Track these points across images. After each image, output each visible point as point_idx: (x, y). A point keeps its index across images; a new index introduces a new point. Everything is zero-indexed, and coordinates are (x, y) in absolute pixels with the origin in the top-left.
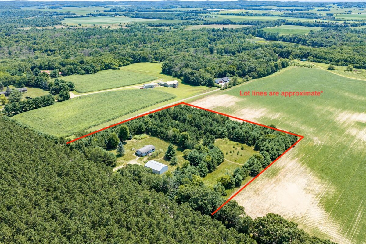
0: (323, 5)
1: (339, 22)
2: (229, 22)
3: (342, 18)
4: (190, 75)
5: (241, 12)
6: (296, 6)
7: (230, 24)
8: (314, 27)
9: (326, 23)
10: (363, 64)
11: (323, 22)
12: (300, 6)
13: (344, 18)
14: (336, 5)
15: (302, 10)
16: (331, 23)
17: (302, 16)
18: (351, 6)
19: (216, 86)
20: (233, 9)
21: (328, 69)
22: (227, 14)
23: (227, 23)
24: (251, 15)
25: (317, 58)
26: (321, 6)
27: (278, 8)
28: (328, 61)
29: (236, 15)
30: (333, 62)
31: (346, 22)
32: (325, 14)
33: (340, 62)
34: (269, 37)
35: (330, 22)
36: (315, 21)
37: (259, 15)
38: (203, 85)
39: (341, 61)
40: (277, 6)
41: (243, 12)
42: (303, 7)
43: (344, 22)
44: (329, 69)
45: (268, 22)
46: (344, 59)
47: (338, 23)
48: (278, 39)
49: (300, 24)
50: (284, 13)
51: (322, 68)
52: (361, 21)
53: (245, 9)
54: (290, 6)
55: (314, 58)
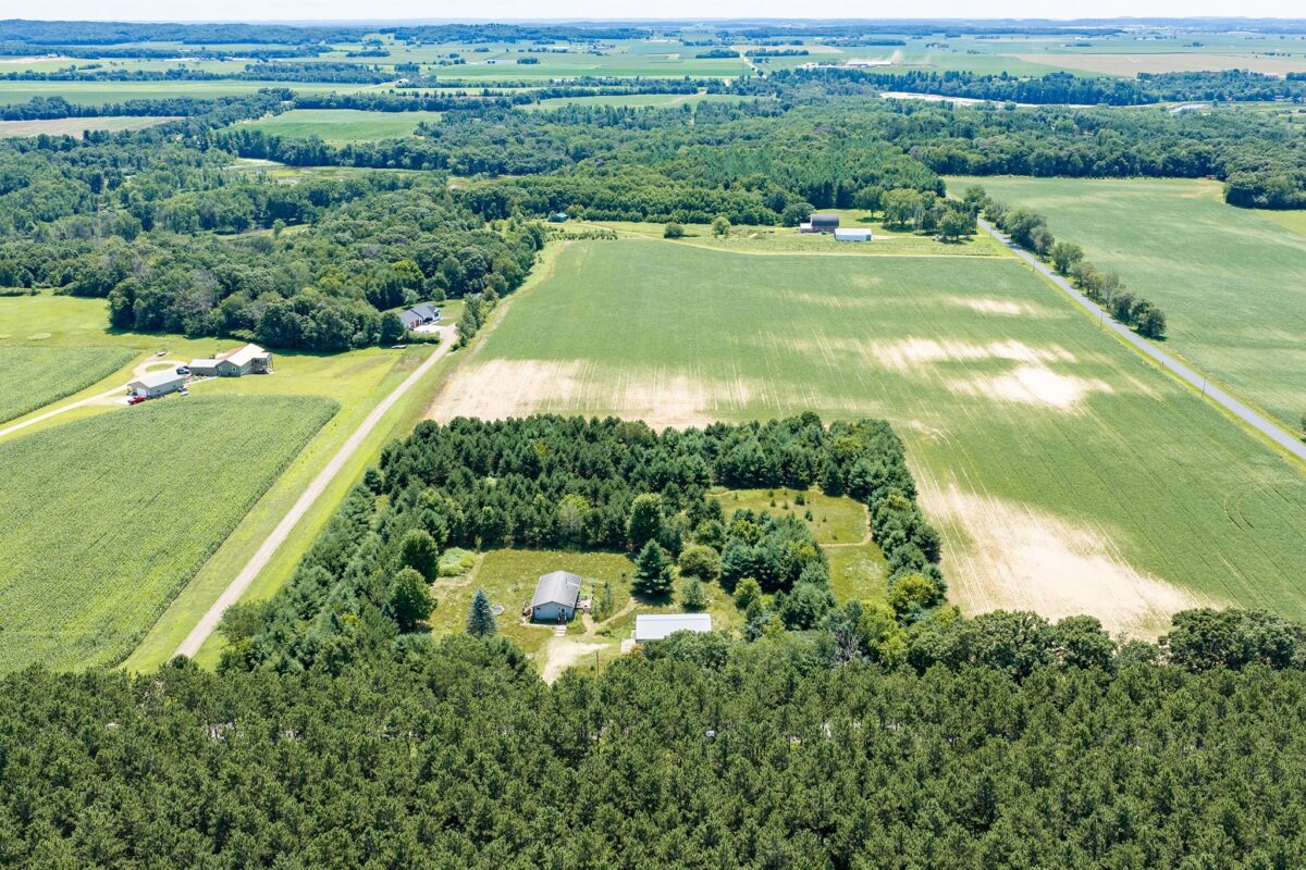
0: (351, 37)
1: (469, 91)
2: (59, 110)
3: (456, 78)
4: (298, 317)
5: (68, 66)
6: (257, 42)
7: (70, 115)
8: (402, 110)
9: (427, 95)
10: (740, 211)
11: (417, 95)
12: (275, 42)
13: (463, 78)
14: (392, 35)
15: (293, 55)
16: (443, 95)
17: (324, 74)
18: (442, 38)
19: (421, 341)
20: (9, 54)
21: (666, 236)
22: (13, 77)
23: (55, 112)
24: (123, 79)
25: (598, 207)
26: (347, 40)
27: (198, 48)
28: (633, 213)
29: (53, 78)
30: (653, 214)
31: (490, 90)
32: (393, 67)
33: (674, 212)
34: (299, 153)
35: (439, 93)
36: (387, 91)
37: (156, 77)
38: (361, 345)
39: (675, 207)
40: (186, 43)
41: (74, 67)
42: (284, 43)
43: (482, 90)
44: (668, 235)
45: (228, 102)
46: (680, 201)
47: (465, 95)
48: (337, 160)
49: (348, 103)
50: (248, 67)
51: (644, 237)
52: (523, 86)
53: (66, 53)
54: (233, 42)
55: (586, 207)
